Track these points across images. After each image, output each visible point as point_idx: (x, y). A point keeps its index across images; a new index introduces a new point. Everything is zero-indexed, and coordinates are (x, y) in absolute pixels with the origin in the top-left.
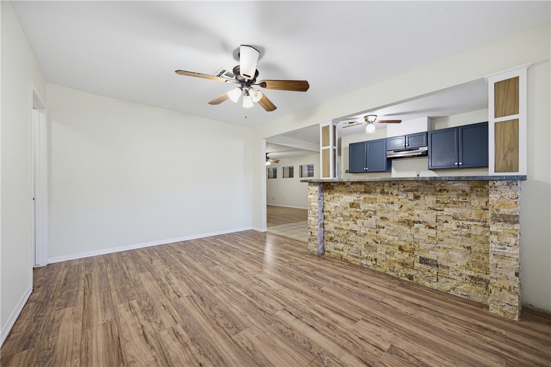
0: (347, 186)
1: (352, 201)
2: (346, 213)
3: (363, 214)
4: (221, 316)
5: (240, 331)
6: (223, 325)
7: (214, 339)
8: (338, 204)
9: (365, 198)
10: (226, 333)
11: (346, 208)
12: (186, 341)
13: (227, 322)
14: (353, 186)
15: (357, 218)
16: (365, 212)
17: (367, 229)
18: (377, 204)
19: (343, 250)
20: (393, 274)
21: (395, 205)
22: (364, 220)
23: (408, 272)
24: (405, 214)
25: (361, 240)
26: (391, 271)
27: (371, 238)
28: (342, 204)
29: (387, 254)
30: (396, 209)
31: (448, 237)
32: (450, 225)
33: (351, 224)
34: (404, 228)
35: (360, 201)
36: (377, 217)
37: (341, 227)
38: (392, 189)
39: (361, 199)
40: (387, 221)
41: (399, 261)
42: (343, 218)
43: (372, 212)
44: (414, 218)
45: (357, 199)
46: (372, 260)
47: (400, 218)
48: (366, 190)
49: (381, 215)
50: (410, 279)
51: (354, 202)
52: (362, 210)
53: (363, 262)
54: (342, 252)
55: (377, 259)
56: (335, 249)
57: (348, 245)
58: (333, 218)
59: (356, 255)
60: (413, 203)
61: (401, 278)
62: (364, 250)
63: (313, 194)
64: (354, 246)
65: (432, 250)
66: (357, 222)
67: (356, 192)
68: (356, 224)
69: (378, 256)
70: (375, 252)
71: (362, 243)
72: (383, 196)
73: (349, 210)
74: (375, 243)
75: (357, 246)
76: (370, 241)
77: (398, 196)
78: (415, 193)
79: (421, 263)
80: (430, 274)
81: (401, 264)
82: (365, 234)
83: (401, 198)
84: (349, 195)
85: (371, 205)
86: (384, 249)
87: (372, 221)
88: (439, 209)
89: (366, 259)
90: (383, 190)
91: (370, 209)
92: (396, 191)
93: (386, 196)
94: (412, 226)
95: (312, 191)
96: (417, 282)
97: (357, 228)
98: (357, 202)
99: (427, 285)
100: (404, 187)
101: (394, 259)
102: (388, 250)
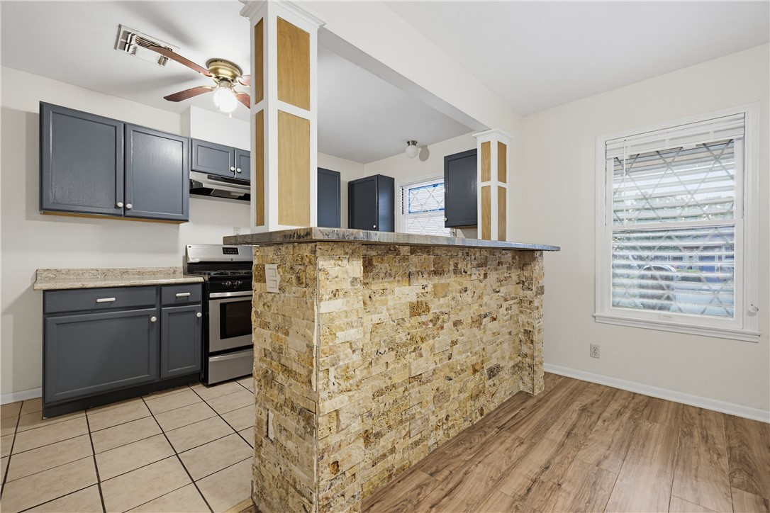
0: (405, 259)
1: (414, 299)
2: (402, 337)
3: (431, 325)
8: (384, 316)
9: (435, 286)
11: (400, 322)
14: (414, 259)
15: (422, 340)
16: (434, 321)
17: (437, 359)
18: (450, 297)
19: (393, 451)
20: (467, 425)
21: (468, 292)
22: (434, 338)
23: (478, 404)
24: (476, 306)
25: (428, 391)
26: (465, 421)
27: (442, 374)
28: (392, 312)
29: (460, 392)
30: (470, 300)
31: (502, 327)
32: (503, 310)
33: (411, 360)
34: (475, 330)
35: (428, 295)
36: (451, 323)
37: (389, 383)
38: (465, 263)
39: (429, 289)
40: (460, 327)
41: (475, 393)
42: (395, 352)
43: (446, 316)
44: (483, 311)
45: (423, 291)
46: (443, 423)
47: (472, 315)
48: (436, 266)
49: (454, 318)
50: (481, 415)
51: (419, 300)
52: (430, 316)
53: (431, 442)
54: (390, 458)
55: (450, 413)
56: (373, 466)
57: (404, 425)
58: (371, 363)
59: (419, 436)
60: (482, 285)
61: (475, 423)
62: (433, 412)
63: (340, 293)
64: (417, 417)
65: (494, 352)
66: (423, 351)
67: (420, 273)
68: (421, 356)
69: (451, 407)
70: (448, 401)
71: (430, 398)
72: (456, 278)
73: (409, 325)
74: (447, 382)
75: (423, 411)
76: (439, 382)
77: (471, 275)
78: (484, 268)
79: (490, 378)
80: (495, 388)
81: (475, 397)
82: (433, 374)
83: (473, 279)
84: (407, 283)
85: (442, 301)
86: (458, 386)
87: (445, 337)
88: (498, 290)
89: (436, 429)
90: (456, 265)
91: (443, 310)
92: (469, 266)
93: (459, 279)
94: (481, 324)
95: (341, 280)
96: (486, 412)
97: (425, 365)
98: (423, 299)
99: (492, 409)
100: (475, 259)
101: (467, 395)
102: (462, 383)
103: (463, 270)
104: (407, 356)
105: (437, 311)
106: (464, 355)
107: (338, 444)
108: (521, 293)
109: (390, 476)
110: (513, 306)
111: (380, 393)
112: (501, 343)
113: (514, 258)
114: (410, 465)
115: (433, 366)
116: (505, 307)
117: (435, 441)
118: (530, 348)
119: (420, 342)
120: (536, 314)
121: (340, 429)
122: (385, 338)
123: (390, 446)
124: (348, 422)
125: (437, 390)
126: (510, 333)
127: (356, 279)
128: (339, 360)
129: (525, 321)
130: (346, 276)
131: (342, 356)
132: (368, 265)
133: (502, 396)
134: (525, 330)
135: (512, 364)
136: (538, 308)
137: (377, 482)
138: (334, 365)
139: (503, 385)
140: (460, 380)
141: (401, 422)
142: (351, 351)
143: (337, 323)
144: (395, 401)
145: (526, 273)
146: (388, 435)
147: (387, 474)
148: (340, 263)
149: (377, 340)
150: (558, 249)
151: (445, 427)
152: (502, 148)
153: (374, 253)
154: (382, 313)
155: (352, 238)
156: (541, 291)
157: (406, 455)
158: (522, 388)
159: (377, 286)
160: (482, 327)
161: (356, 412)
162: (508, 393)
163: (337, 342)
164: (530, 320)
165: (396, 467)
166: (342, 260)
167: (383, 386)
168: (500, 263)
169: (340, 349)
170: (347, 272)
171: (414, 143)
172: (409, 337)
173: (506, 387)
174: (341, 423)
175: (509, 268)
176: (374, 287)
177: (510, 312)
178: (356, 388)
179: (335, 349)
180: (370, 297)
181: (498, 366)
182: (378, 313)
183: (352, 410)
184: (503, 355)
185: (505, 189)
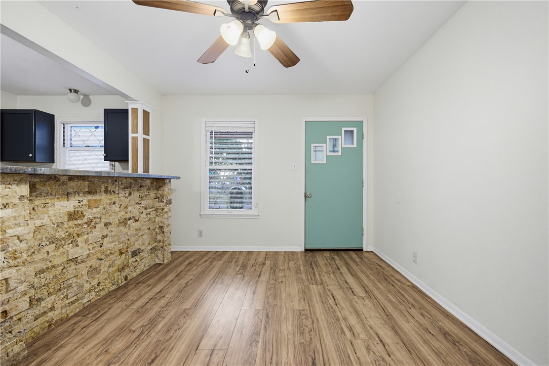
1: (72, 210)
2: (61, 234)
3: (86, 226)
4: (305, 328)
5: (300, 310)
6: (310, 319)
7: (322, 314)
8: (46, 221)
9: (89, 201)
10: (311, 314)
11: (60, 225)
12: (343, 321)
13: (304, 320)
14: (72, 184)
15: (78, 235)
16: (89, 223)
17: (91, 247)
18: (102, 207)
19: (52, 309)
20: (114, 287)
21: (117, 204)
22: (88, 234)
23: (124, 274)
24: (123, 213)
25: (83, 269)
26: (113, 285)
27: (95, 256)
28: (53, 218)
29: (109, 267)
30: (117, 209)
31: (143, 225)
32: (144, 215)
33: (68, 249)
34: (122, 228)
35: (83, 207)
36: (102, 225)
37: (50, 264)
38: (114, 186)
39: (85, 202)
40: (110, 226)
41: (120, 267)
42: (55, 245)
43: (98, 220)
44: (128, 216)
45: (79, 204)
46: (95, 289)
47: (119, 219)
48: (90, 188)
49: (104, 220)
50: (126, 280)
51: (75, 210)
52: (85, 220)
53: (85, 300)
54: (49, 314)
55: (101, 282)
56: (35, 320)
57: (62, 291)
58: (34, 252)
59: (75, 297)
60: (127, 200)
61: (121, 285)
62: (87, 281)
63: (10, 205)
64: (74, 285)
65: (136, 241)
66: (78, 243)
67: (76, 193)
68: (77, 246)
69: (101, 277)
70: (99, 273)
71: (85, 272)
72: (106, 196)
73: (67, 226)
74: (99, 261)
75: (78, 281)
76: (93, 262)
77: (118, 194)
78: (129, 189)
79: (133, 257)
80: (137, 263)
81: (121, 270)
82: (87, 257)
83: (121, 197)
84: (66, 200)
85: (95, 210)
86: (108, 264)
87: (97, 233)
88: (140, 203)
89: (90, 292)
90: (107, 188)
91: (96, 216)
92: (117, 188)
93: (109, 196)
94: (127, 224)
95: (10, 197)
96: (129, 278)
97: (80, 251)
98: (79, 209)
99: (135, 276)
100: (122, 184)
101: (115, 268)
102: (111, 261)
103: (112, 191)
104: (66, 246)
105: (91, 217)
106: (113, 244)
107: (7, 300)
108: (157, 204)
109: (50, 326)
110: (151, 213)
111: (42, 271)
112: (142, 235)
113: (152, 183)
114: (67, 317)
115: (88, 252)
116: (145, 213)
117: (89, 299)
118: (162, 237)
119: (76, 237)
120: (166, 216)
121: (9, 289)
122: (46, 235)
123: (50, 306)
124: (16, 285)
125: (91, 267)
126: (149, 229)
127: (23, 196)
128: (9, 247)
129: (160, 221)
130: (15, 195)
131: (11, 244)
132: (33, 188)
133: (142, 267)
134: (160, 226)
135: (150, 247)
136: (167, 212)
137: (38, 331)
138: (4, 250)
139: (143, 261)
140: (109, 259)
141: (60, 290)
142: (19, 241)
143: (7, 224)
144: (55, 276)
145: (160, 192)
146: (48, 299)
147: (47, 324)
148: (10, 186)
149: (39, 236)
150: (179, 178)
151: (96, 290)
152: (146, 114)
153: (38, 180)
154: (43, 219)
155: (22, 172)
156: (169, 202)
157: (64, 311)
158: (157, 261)
159: (39, 202)
160: (127, 226)
161: (23, 279)
162: (146, 266)
163: (7, 235)
164: (162, 220)
165: (55, 319)
166: (11, 185)
167: (44, 267)
168: (141, 187)
169: (10, 241)
170: (16, 192)
171: (76, 91)
172: (67, 234)
173: (145, 262)
174: (10, 286)
175: (149, 189)
176: (37, 202)
177: (149, 216)
178: (22, 264)
179: (5, 240)
180: (33, 209)
181: (139, 249)
182: (40, 219)
183: (19, 278)
184: (144, 242)
185: (148, 140)
